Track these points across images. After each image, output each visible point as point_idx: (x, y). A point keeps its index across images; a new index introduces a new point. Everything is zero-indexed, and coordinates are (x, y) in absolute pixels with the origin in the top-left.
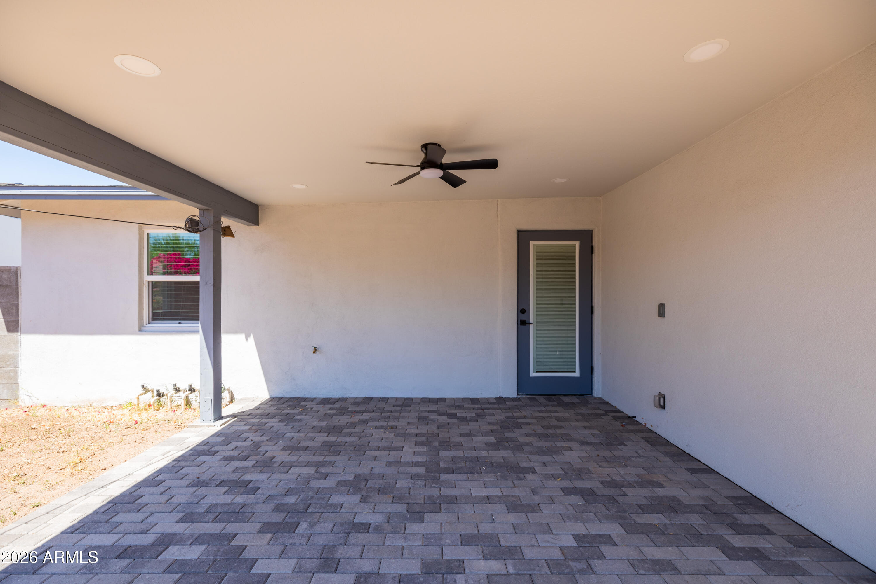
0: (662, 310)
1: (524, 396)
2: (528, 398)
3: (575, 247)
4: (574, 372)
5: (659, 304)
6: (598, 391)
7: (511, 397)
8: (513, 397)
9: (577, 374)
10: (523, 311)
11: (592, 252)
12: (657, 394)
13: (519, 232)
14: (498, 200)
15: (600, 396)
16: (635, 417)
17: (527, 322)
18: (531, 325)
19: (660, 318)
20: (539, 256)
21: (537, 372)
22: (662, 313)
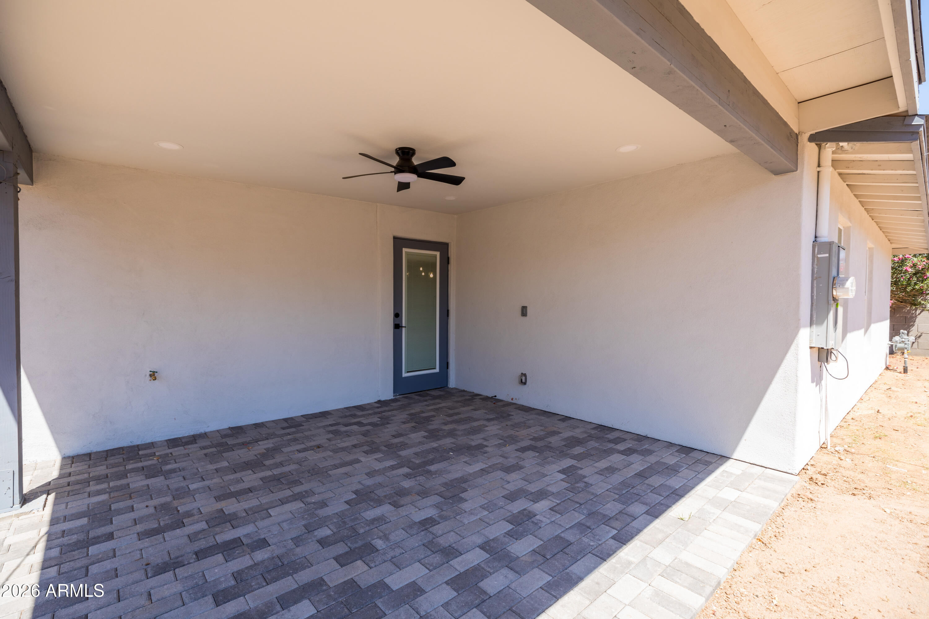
0: (524, 311)
1: (398, 397)
2: (402, 397)
3: (436, 257)
4: (435, 368)
5: (522, 307)
6: (452, 383)
7: (388, 399)
8: (390, 398)
9: (437, 370)
10: (397, 315)
11: (448, 263)
12: (520, 374)
13: (395, 238)
14: (378, 204)
15: (454, 387)
16: (496, 396)
17: (400, 325)
18: (404, 329)
19: (522, 317)
20: (409, 263)
21: (408, 372)
22: (525, 313)
